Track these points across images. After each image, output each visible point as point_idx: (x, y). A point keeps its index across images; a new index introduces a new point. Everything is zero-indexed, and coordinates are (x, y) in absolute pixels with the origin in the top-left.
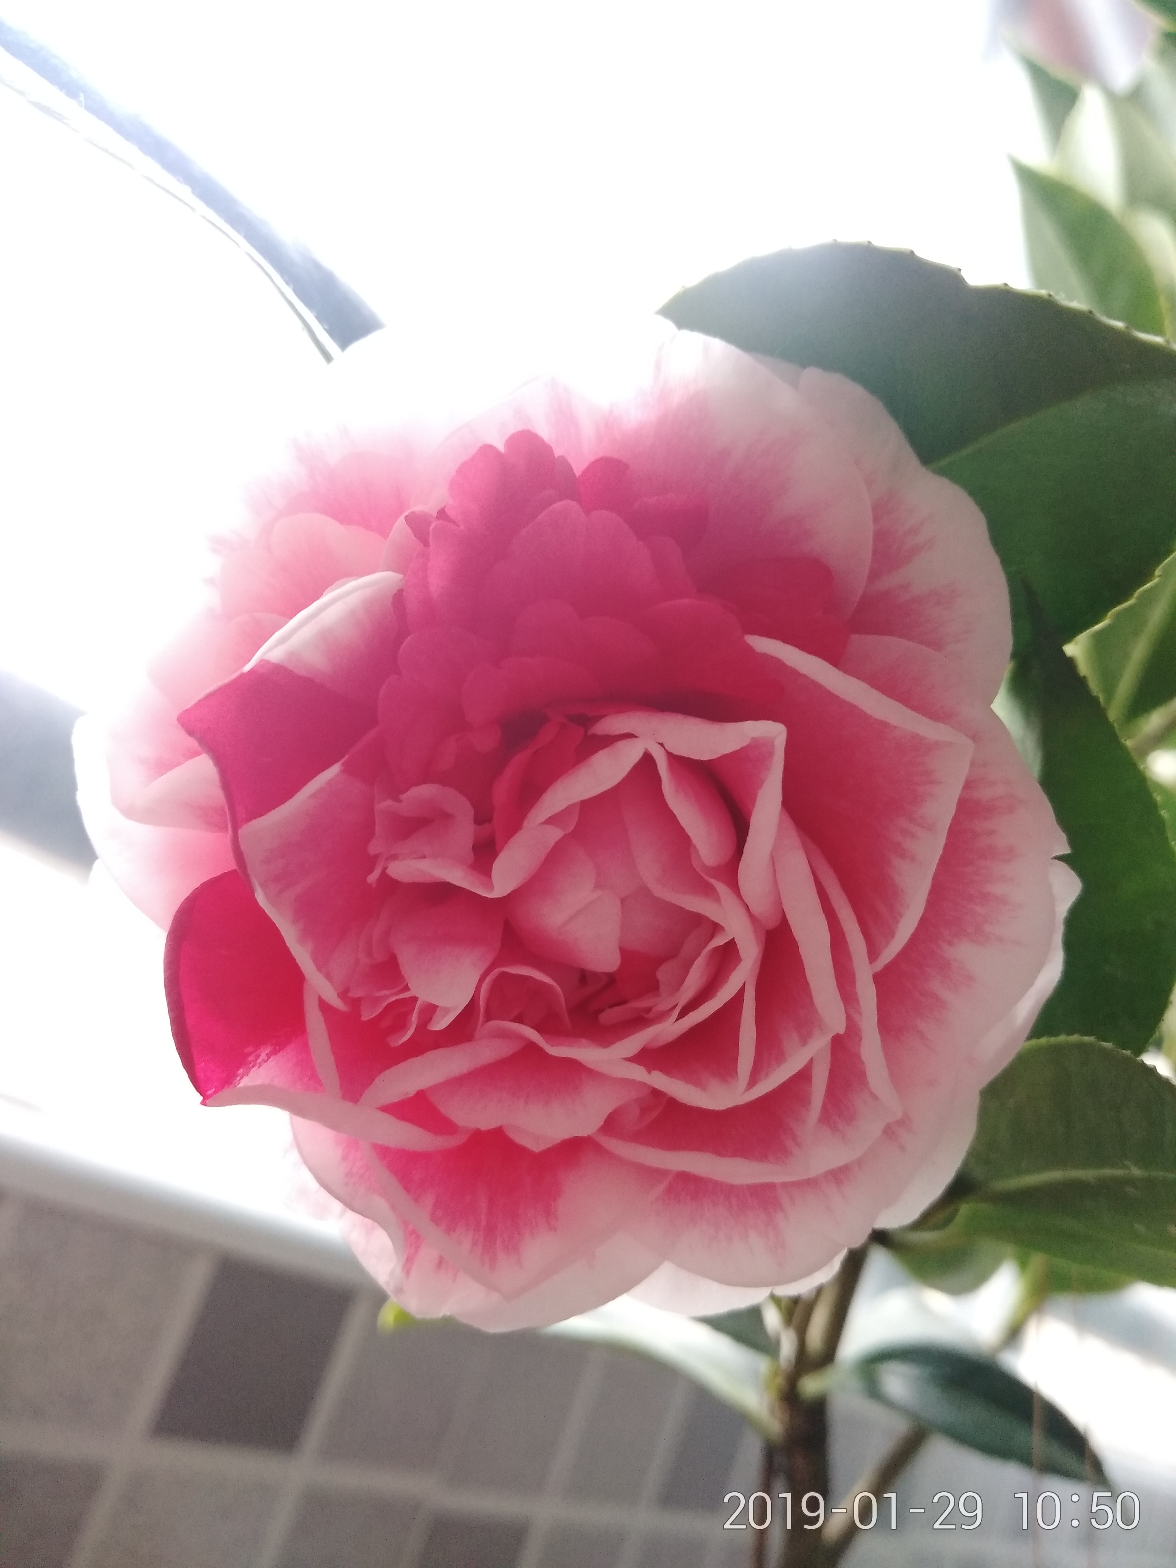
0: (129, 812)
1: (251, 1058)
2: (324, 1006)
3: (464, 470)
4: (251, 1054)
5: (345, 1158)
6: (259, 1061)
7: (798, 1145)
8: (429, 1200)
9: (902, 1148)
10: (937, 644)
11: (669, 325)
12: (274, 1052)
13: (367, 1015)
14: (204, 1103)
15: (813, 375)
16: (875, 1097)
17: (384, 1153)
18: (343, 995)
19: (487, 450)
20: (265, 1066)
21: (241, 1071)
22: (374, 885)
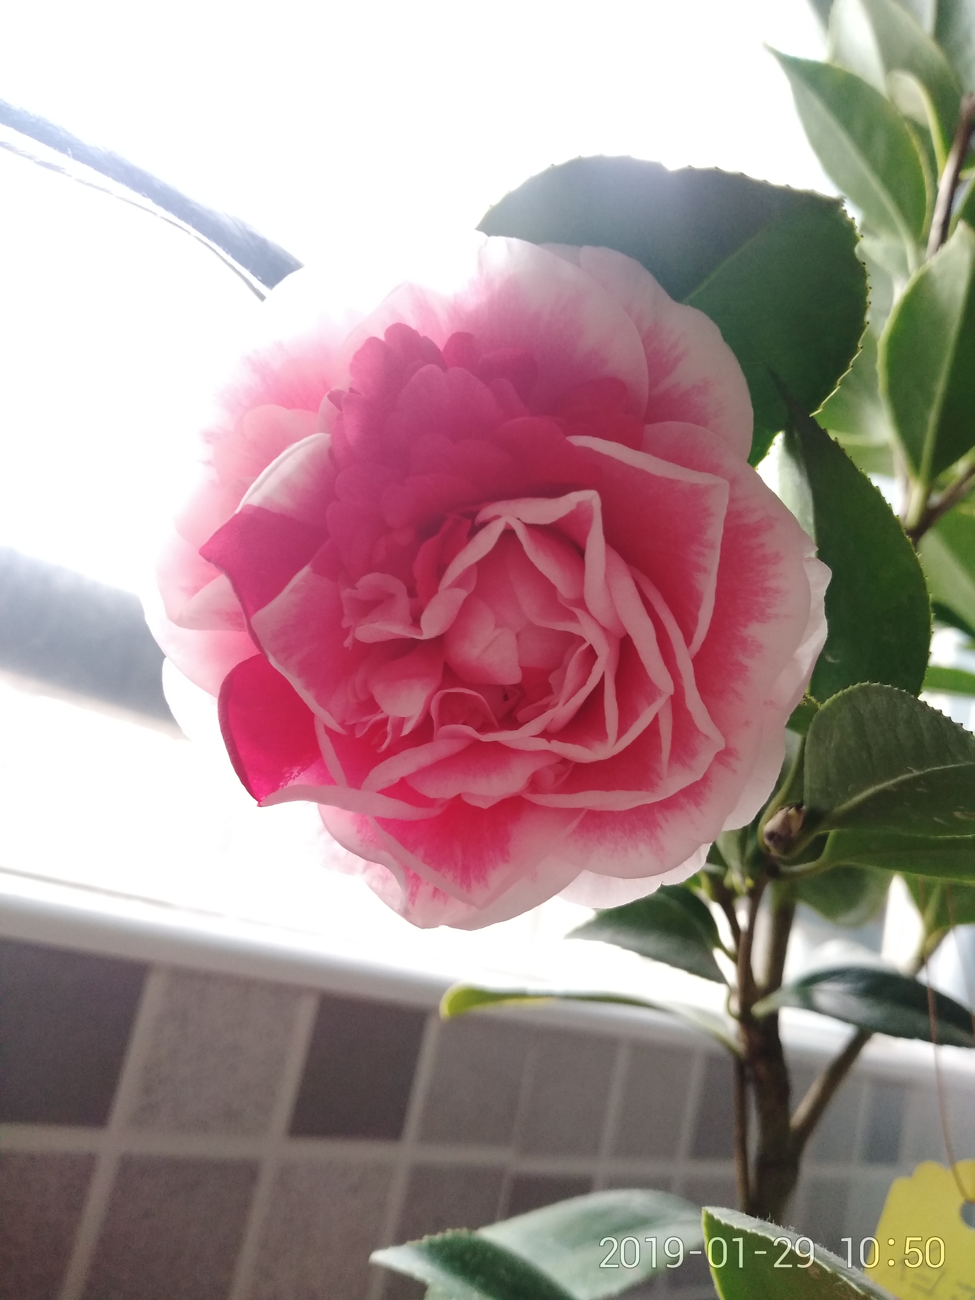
0: (180, 622)
1: (287, 775)
2: (329, 731)
3: (358, 356)
4: (286, 772)
5: (359, 831)
6: (292, 777)
7: (661, 779)
8: (421, 851)
9: (734, 771)
10: (701, 421)
11: (482, 235)
12: (303, 770)
13: (359, 735)
14: (259, 805)
15: (587, 251)
16: (707, 737)
17: (386, 823)
18: (342, 724)
19: (372, 342)
20: (296, 778)
21: (281, 784)
22: (350, 649)
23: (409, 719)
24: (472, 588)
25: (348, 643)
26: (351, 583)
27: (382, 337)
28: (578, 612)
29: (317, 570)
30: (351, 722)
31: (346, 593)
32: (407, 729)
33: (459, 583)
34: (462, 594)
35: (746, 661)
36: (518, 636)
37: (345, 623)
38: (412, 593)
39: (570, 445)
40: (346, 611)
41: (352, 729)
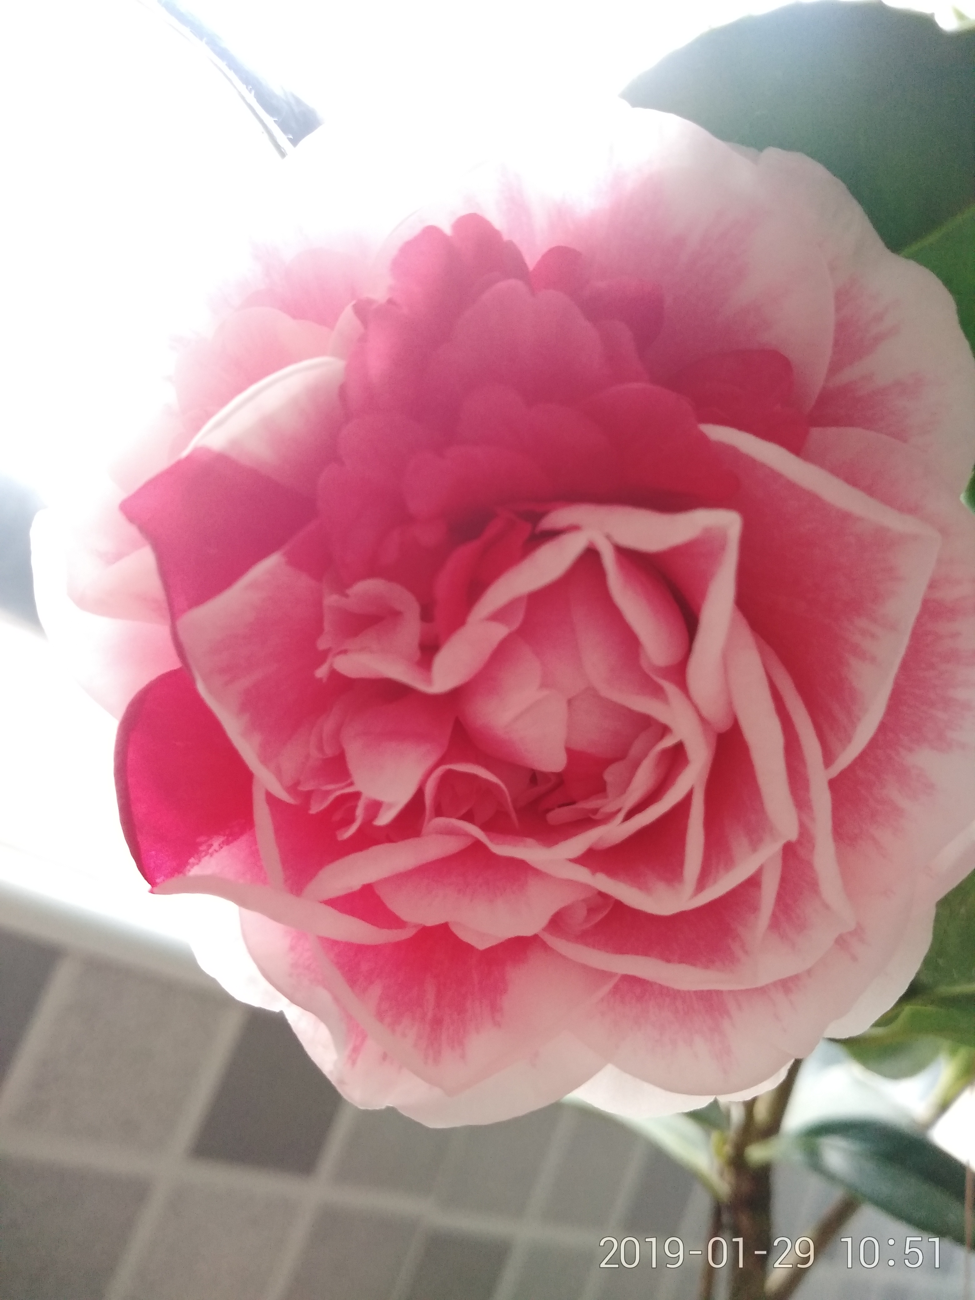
0: (82, 602)
2: (271, 799)
3: (408, 248)
4: (200, 844)
6: (210, 851)
7: (746, 952)
9: (854, 958)
10: (900, 435)
12: (227, 842)
13: (316, 808)
14: (152, 892)
15: (773, 154)
18: (293, 789)
19: (431, 232)
21: (192, 860)
22: (325, 680)
23: (390, 806)
24: (516, 625)
25: (321, 672)
26: (342, 587)
27: (447, 229)
28: (670, 688)
29: (294, 561)
30: (305, 787)
31: (331, 600)
32: (384, 819)
33: (498, 616)
34: (500, 631)
35: (903, 803)
36: (570, 702)
37: (323, 644)
38: (426, 615)
39: (703, 438)
40: (327, 626)
41: (307, 796)
